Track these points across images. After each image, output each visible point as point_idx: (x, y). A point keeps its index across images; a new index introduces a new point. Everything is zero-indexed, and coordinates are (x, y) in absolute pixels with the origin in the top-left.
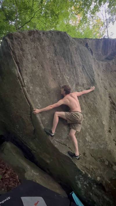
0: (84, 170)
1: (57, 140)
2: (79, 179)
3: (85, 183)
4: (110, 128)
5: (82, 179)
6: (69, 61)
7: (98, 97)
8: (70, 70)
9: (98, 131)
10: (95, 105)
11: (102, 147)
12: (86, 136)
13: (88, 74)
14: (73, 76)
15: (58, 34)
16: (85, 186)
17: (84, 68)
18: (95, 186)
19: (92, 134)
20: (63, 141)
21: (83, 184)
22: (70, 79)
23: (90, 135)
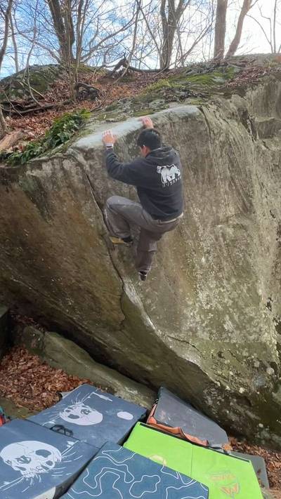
0: (219, 381)
1: (172, 335)
2: (209, 394)
3: (220, 398)
4: (271, 299)
5: (215, 393)
6: (203, 177)
7: (256, 240)
8: (203, 195)
9: (247, 310)
10: (248, 258)
11: (252, 337)
12: (224, 322)
13: (240, 194)
14: (208, 207)
15: (187, 121)
16: (218, 403)
17: (234, 182)
18: (235, 400)
19: (236, 317)
20: (181, 335)
21: (214, 401)
22: (202, 214)
23: (231, 318)
